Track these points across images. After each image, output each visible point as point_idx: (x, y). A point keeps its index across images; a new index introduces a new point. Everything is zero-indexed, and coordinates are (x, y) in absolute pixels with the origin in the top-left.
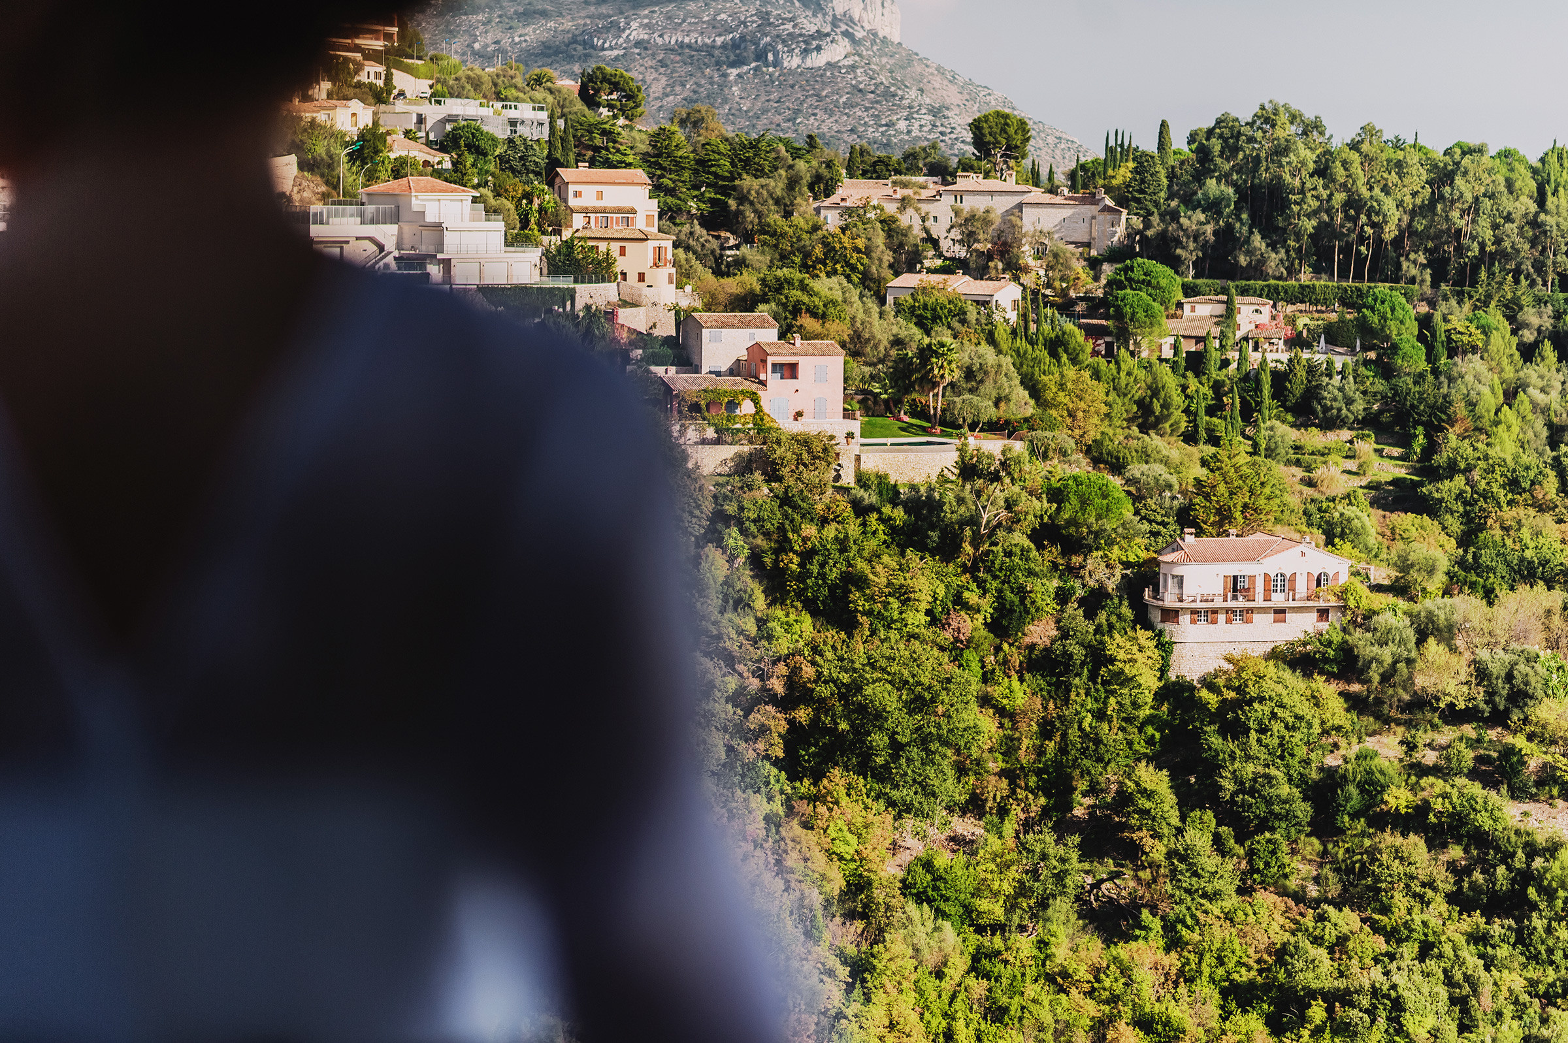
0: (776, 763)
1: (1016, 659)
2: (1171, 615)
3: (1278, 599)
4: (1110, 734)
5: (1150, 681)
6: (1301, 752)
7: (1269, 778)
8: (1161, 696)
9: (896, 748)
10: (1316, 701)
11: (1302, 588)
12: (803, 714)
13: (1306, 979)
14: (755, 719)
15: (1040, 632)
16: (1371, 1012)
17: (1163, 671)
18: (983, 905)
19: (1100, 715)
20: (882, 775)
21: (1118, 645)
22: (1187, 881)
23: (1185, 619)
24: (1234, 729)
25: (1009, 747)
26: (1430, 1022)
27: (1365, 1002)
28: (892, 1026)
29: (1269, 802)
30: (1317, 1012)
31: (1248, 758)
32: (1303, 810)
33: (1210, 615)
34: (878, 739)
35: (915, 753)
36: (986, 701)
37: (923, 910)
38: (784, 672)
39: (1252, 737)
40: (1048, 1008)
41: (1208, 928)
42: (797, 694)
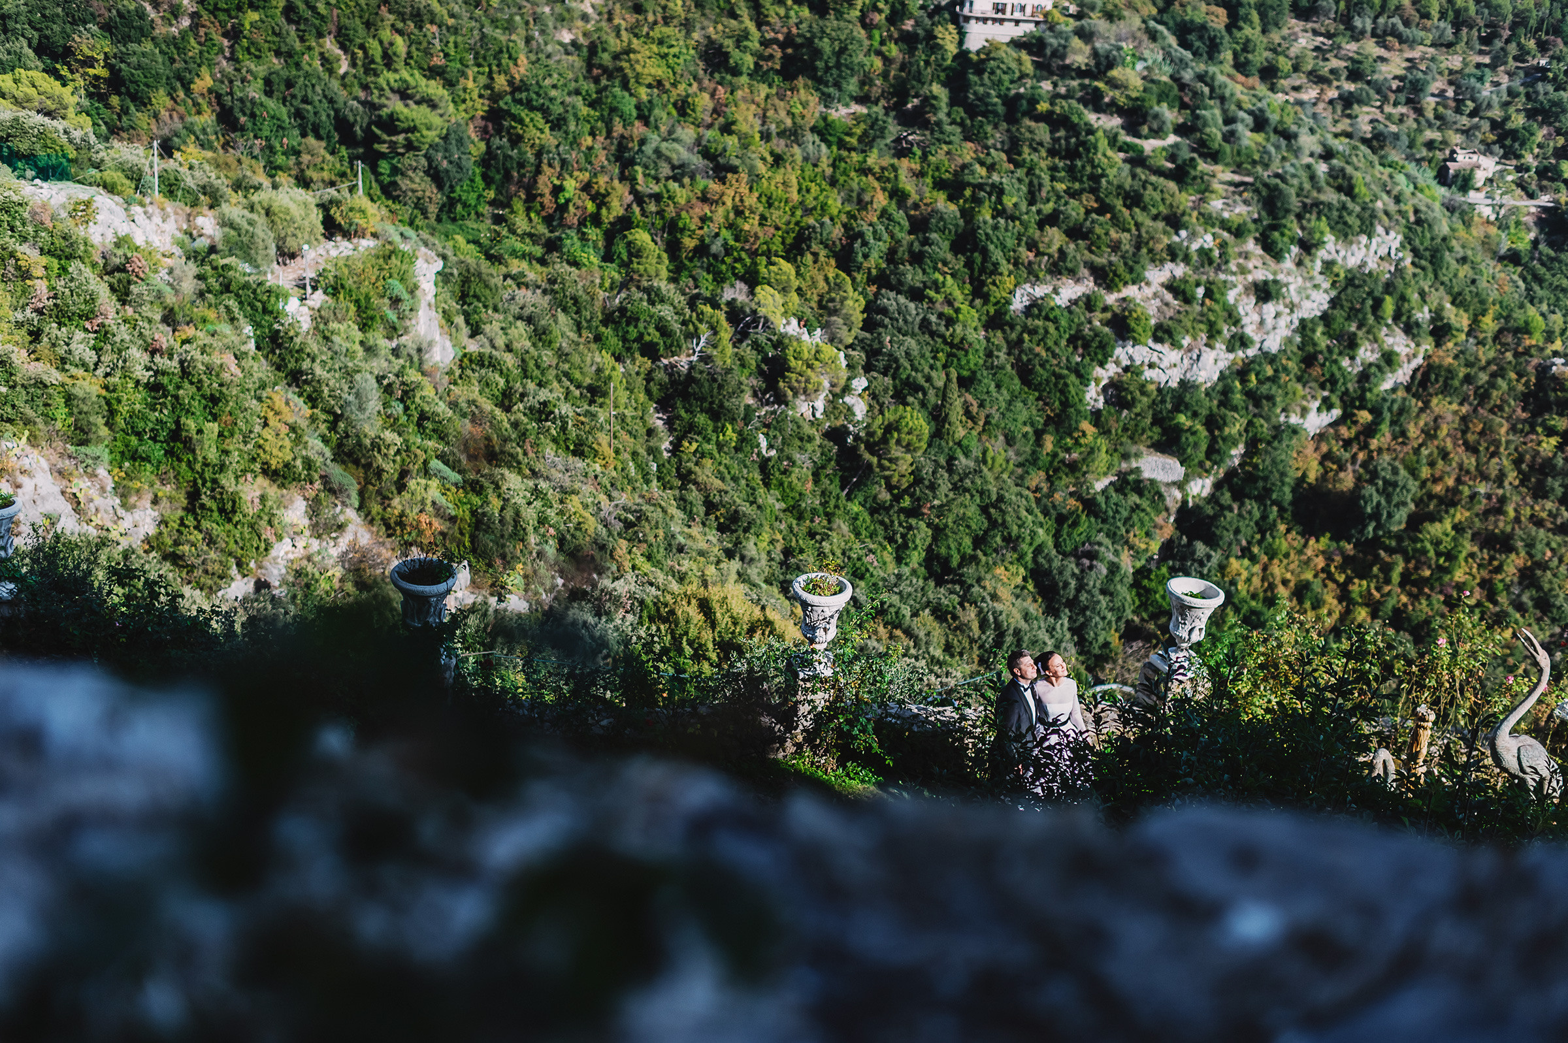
0: (778, 72)
1: (896, 35)
2: (967, 19)
3: (1017, 15)
4: (928, 72)
5: (952, 49)
6: (1007, 84)
7: (988, 95)
8: (955, 58)
9: (828, 69)
10: (1019, 61)
11: (1029, 10)
12: (790, 51)
13: (969, 177)
14: (769, 51)
15: (909, 25)
16: (990, 194)
17: (961, 43)
18: (846, 139)
19: (927, 63)
20: (820, 80)
21: (939, 31)
22: (937, 135)
23: (973, 22)
24: (980, 72)
25: (885, 75)
26: (1014, 200)
27: (989, 189)
28: (784, 183)
29: (987, 104)
30: (968, 193)
31: (982, 85)
32: (1001, 109)
33: (985, 20)
34: (820, 64)
35: (834, 71)
36: (879, 53)
37: (817, 139)
38: (785, 30)
39: (986, 76)
40: (856, 181)
41: (939, 156)
42: (788, 41)
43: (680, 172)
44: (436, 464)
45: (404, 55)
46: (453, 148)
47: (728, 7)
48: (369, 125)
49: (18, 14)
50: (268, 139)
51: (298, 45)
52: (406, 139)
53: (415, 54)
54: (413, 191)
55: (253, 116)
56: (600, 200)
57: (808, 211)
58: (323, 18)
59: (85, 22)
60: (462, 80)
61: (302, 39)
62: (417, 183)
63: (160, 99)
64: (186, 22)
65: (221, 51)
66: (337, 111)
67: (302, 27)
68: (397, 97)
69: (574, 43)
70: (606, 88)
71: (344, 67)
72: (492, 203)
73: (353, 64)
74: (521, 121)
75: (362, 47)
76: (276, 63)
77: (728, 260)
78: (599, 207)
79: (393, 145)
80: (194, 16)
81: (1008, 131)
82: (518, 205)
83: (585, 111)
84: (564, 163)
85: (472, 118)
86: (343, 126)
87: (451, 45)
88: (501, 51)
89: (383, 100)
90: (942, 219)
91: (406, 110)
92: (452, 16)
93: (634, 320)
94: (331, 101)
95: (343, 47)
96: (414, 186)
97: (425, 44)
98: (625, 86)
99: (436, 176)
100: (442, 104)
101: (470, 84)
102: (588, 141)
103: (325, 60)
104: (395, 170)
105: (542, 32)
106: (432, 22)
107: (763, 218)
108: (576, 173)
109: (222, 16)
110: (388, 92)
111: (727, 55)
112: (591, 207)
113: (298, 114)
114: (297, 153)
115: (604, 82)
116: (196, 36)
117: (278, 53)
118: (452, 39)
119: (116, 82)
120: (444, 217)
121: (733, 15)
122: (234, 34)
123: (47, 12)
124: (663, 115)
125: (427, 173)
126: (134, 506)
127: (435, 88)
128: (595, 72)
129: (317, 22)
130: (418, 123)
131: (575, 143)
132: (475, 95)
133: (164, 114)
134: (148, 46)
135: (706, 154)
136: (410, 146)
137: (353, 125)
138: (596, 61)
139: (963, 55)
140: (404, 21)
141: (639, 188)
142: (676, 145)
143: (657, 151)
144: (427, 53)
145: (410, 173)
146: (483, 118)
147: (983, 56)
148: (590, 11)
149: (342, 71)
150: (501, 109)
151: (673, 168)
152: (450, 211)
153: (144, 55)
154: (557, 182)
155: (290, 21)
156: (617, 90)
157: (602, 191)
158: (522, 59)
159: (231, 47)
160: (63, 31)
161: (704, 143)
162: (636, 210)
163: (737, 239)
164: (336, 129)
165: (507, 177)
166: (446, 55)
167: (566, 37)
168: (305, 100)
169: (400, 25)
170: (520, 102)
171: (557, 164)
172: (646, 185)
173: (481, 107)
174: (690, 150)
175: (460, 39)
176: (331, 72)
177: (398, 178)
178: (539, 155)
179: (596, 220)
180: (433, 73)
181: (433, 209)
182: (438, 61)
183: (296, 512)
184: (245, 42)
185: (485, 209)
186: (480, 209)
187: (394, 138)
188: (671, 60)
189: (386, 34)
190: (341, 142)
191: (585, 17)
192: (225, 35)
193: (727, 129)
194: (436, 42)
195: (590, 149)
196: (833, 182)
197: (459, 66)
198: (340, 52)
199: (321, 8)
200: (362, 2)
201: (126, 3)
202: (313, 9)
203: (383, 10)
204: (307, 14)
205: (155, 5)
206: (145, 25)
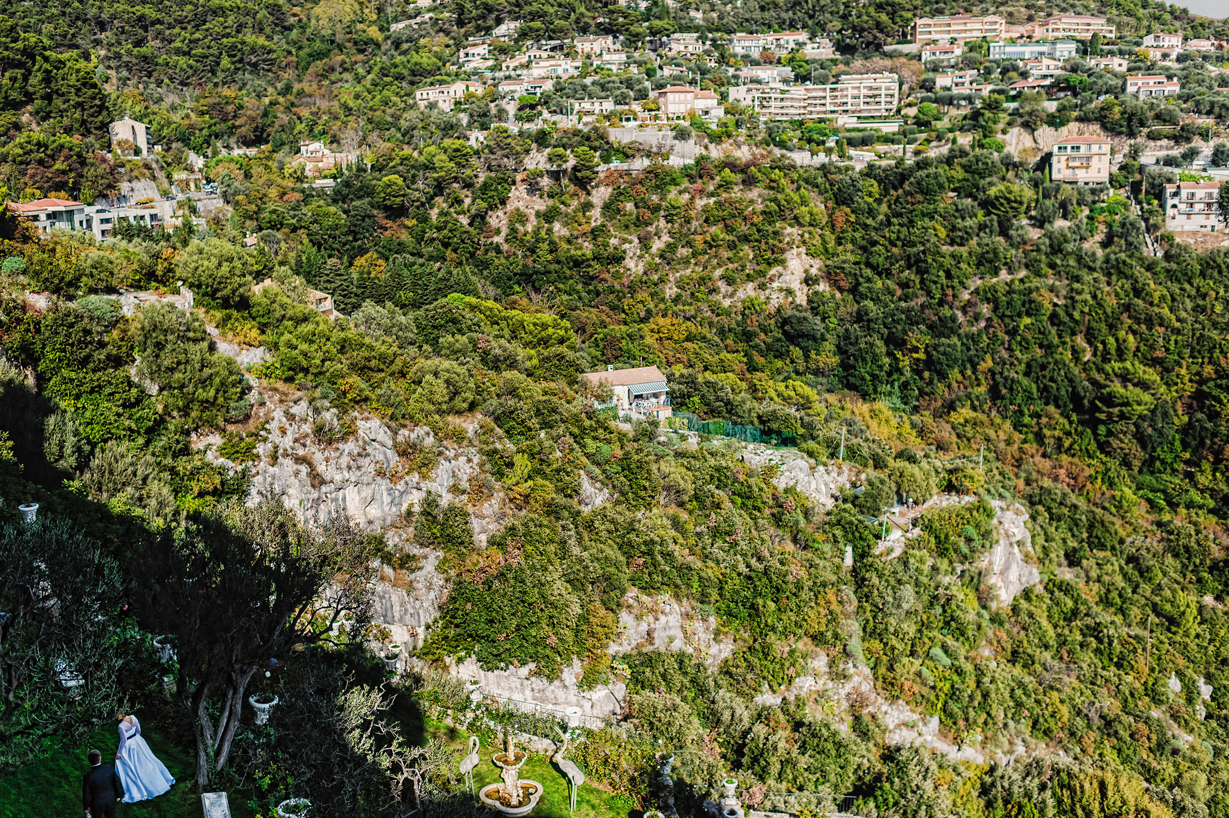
44: (937, 651)
45: (1133, 349)
46: (1159, 419)
48: (1094, 399)
50: (1019, 406)
51: (1056, 341)
52: (1121, 411)
53: (1142, 348)
54: (1122, 449)
55: (1011, 389)
58: (1076, 322)
59: (918, 323)
60: (1177, 369)
61: (1060, 336)
62: (1128, 444)
63: (955, 374)
64: (983, 324)
65: (1003, 343)
66: (1073, 388)
67: (1061, 328)
68: (1118, 380)
71: (1088, 356)
72: (1187, 462)
73: (1095, 355)
74: (1220, 401)
75: (1103, 343)
76: (1039, 352)
79: (1110, 415)
80: (989, 320)
82: (1206, 466)
85: (1180, 398)
86: (1076, 398)
87: (1172, 342)
88: (1215, 347)
89: (1108, 383)
91: (1122, 391)
92: (1179, 320)
94: (1071, 381)
95: (1090, 342)
96: (1123, 445)
97: (1151, 341)
99: (1141, 438)
100: (1155, 386)
101: (1183, 371)
103: (1075, 351)
104: (1110, 433)
106: (1161, 325)
109: (1007, 320)
110: (1112, 376)
113: (1045, 389)
114: (1038, 416)
116: (987, 334)
117: (1041, 346)
118: (1173, 338)
119: (930, 363)
120: (1145, 470)
122: (1013, 333)
125: (1134, 436)
126: (721, 641)
127: (1151, 375)
129: (1072, 325)
130: (1130, 400)
132: (1186, 380)
133: (955, 385)
134: (955, 340)
136: (1122, 416)
137: (1083, 398)
140: (1139, 324)
144: (1152, 348)
145: (1121, 436)
146: (1189, 397)
149: (1086, 359)
150: (1205, 392)
152: (1150, 466)
153: (949, 346)
155: (1053, 324)
159: (1009, 341)
160: (903, 330)
164: (1072, 401)
165: (1202, 444)
166: (1167, 350)
168: (1052, 380)
169: (1135, 327)
170: (1221, 386)
173: (1190, 389)
175: (1180, 338)
176: (1076, 359)
177: (1111, 439)
180: (1154, 362)
181: (1137, 464)
182: (1159, 354)
183: (820, 662)
184: (1019, 338)
185: (1180, 466)
186: (1176, 466)
187: (1111, 410)
189: (1122, 334)
190: (1073, 411)
192: (1007, 333)
194: (1161, 340)
197: (1176, 357)
198: (1087, 346)
199: (1077, 315)
200: (1109, 310)
201: (946, 311)
202: (1071, 316)
203: (1125, 315)
204: (1066, 319)
205: (965, 313)
206: (955, 326)
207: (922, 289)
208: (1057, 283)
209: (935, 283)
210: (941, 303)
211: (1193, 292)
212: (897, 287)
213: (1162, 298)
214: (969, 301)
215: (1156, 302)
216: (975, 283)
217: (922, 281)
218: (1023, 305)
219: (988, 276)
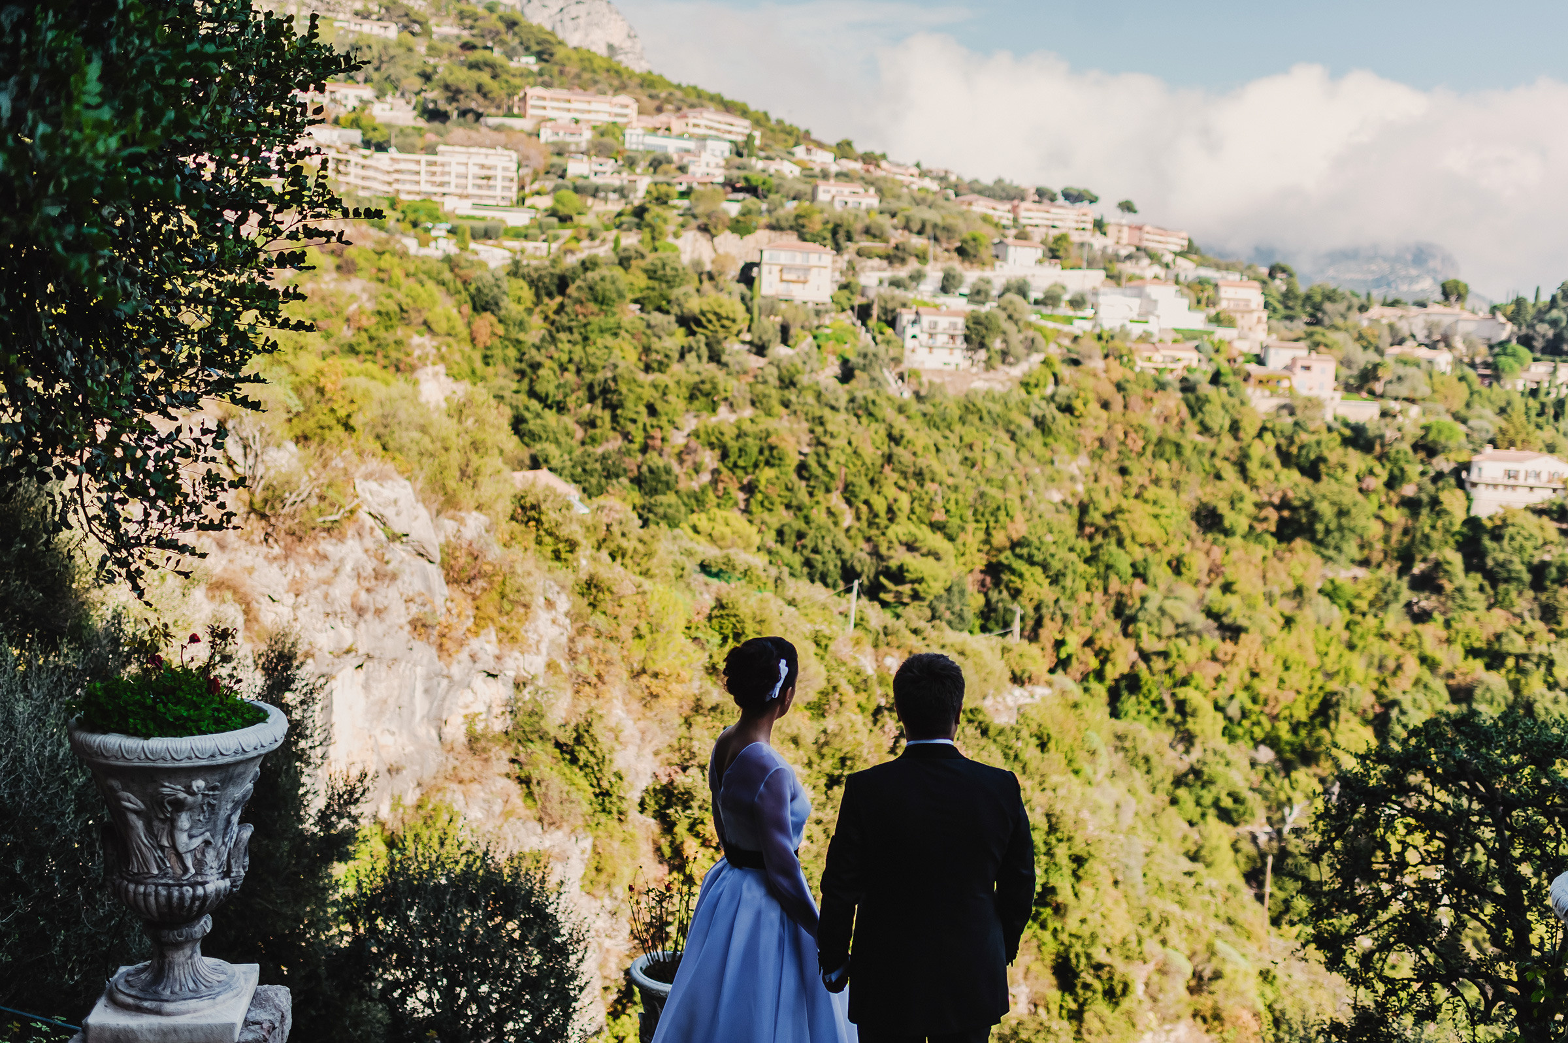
0: (1273, 534)
1: (1396, 499)
2: (1474, 485)
3: (1531, 482)
4: (1436, 536)
5: (1459, 516)
6: (1530, 550)
7: (1511, 562)
8: (1465, 523)
9: (1328, 532)
10: (1542, 528)
11: (1544, 477)
12: (1286, 513)
13: (1507, 646)
14: (1263, 514)
15: (1409, 490)
16: (1538, 665)
17: (1468, 509)
18: (1357, 603)
19: (1433, 527)
20: (1320, 543)
21: (1445, 496)
22: (1460, 601)
23: (1481, 488)
24: (1497, 538)
25: (1386, 539)
27: (1535, 659)
28: (1300, 646)
29: (1509, 571)
30: (1510, 662)
31: (1502, 550)
32: (1527, 577)
33: (1495, 486)
34: (1320, 527)
35: (1337, 535)
36: (1378, 517)
37: (1326, 600)
38: (1280, 494)
39: (1506, 542)
40: (1378, 647)
41: (1465, 622)
42: (1284, 504)
43: (1184, 630)
45: (907, 510)
46: (955, 598)
47: (1213, 471)
48: (877, 574)
49: (563, 468)
51: (806, 499)
52: (913, 590)
53: (918, 510)
56: (1104, 656)
57: (1329, 676)
58: (832, 476)
59: (617, 476)
60: (962, 535)
61: (811, 494)
64: (706, 478)
65: (736, 504)
66: (844, 562)
67: (812, 483)
68: (904, 548)
69: (1064, 503)
70: (1100, 546)
71: (847, 519)
73: (858, 518)
74: (1021, 576)
75: (866, 502)
76: (787, 515)
77: (1246, 723)
78: (1103, 663)
79: (898, 595)
80: (716, 472)
81: (1536, 599)
83: (1082, 567)
84: (1065, 617)
85: (971, 571)
86: (850, 575)
87: (952, 502)
88: (998, 508)
89: (892, 552)
90: (1488, 689)
91: (913, 562)
92: (951, 475)
93: (1207, 783)
94: (839, 552)
95: (849, 502)
97: (927, 501)
98: (1120, 543)
100: (945, 558)
101: (969, 539)
102: (1085, 597)
103: (830, 512)
104: (898, 619)
105: (1034, 491)
106: (933, 480)
107: (1282, 681)
108: (1077, 628)
109: (740, 472)
110: (896, 544)
111: (1220, 518)
112: (1094, 663)
113: (808, 563)
115: (1098, 539)
116: (716, 489)
117: (788, 507)
118: (953, 496)
121: (1218, 477)
122: (750, 489)
123: (588, 467)
124: (1160, 573)
125: (929, 622)
127: (936, 541)
128: (1088, 530)
129: (826, 479)
130: (926, 575)
131: (1073, 597)
132: (974, 549)
135: (1210, 613)
136: (916, 596)
137: (860, 573)
138: (1087, 519)
139: (1473, 523)
140: (906, 478)
141: (1142, 645)
142: (1178, 603)
143: (1162, 611)
144: (929, 509)
145: (913, 622)
146: (982, 572)
147: (1499, 523)
148: (1076, 472)
149: (846, 523)
150: (1000, 563)
151: (1177, 626)
153: (670, 506)
154: (1059, 637)
155: (801, 477)
156: (1113, 548)
157: (1107, 647)
158: (1019, 516)
159: (747, 501)
160: (599, 484)
161: (1206, 601)
162: (1142, 666)
163: (1254, 701)
164: (842, 578)
166: (947, 511)
167: (1057, 497)
168: (815, 551)
169: (902, 483)
170: (1020, 557)
171: (1059, 618)
172: (1150, 643)
173: (980, 561)
174: (1192, 607)
175: (960, 497)
176: (836, 524)
178: (1037, 608)
179: (1100, 675)
180: (936, 527)
182: (939, 516)
184: (759, 497)
187: (900, 588)
188: (1163, 520)
189: (891, 491)
191: (1073, 479)
192: (743, 488)
193: (1227, 588)
194: (938, 499)
195: (1089, 605)
196: (1351, 647)
197: (959, 522)
198: (845, 507)
199: (832, 467)
200: (868, 462)
201: (654, 459)
202: (824, 467)
203: (887, 469)
204: (818, 471)
205: (681, 461)
206: (672, 479)
207: (614, 429)
208: (796, 426)
209: (634, 421)
210: (644, 449)
211: (957, 442)
212: (577, 427)
213: (926, 448)
214: (686, 446)
215: (920, 452)
216: (690, 423)
217: (614, 418)
218: (761, 452)
219: (705, 414)
